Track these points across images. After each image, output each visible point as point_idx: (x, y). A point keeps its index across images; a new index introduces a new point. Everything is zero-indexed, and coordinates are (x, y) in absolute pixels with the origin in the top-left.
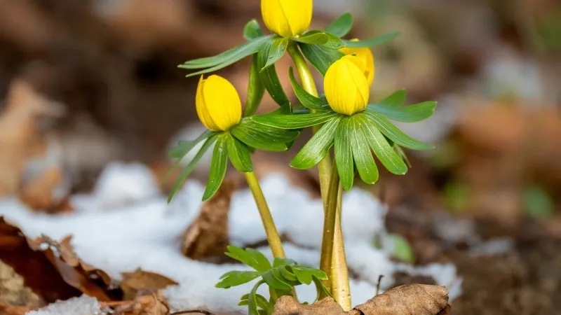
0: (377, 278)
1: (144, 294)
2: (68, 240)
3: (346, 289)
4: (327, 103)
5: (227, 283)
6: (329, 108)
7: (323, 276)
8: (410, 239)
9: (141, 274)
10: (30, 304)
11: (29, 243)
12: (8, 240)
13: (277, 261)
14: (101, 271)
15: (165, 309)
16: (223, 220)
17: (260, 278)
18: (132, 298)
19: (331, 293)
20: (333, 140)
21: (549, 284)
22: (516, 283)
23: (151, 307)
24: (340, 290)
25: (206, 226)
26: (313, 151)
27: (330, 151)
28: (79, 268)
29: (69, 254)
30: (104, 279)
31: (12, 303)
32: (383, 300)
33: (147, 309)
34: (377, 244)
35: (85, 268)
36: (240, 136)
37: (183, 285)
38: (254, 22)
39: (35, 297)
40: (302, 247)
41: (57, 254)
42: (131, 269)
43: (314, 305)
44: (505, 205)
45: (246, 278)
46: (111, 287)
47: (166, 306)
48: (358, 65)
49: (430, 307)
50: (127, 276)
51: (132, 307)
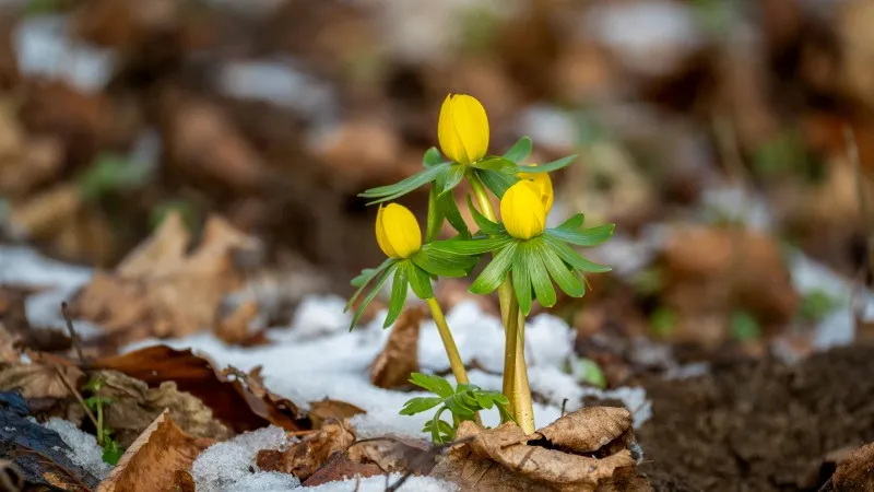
0: (561, 402)
1: (330, 423)
2: (257, 371)
3: (529, 412)
4: (503, 228)
5: (410, 410)
6: (506, 233)
7: (505, 400)
8: (601, 364)
9: (329, 403)
10: (219, 436)
11: (217, 375)
12: (197, 373)
13: (460, 386)
14: (289, 401)
15: (351, 438)
16: (412, 348)
17: (443, 404)
18: (319, 428)
19: (515, 418)
20: (511, 266)
21: (745, 406)
22: (710, 405)
23: (337, 436)
24: (523, 413)
25: (394, 354)
26: (492, 275)
27: (509, 274)
28: (267, 398)
29: (256, 385)
30: (292, 409)
31: (200, 434)
32: (565, 423)
33: (334, 437)
34: (567, 369)
35: (273, 398)
36: (420, 263)
37: (370, 413)
38: (434, 149)
39: (224, 428)
40: (489, 373)
41: (245, 386)
42: (319, 399)
43: (497, 430)
44: (710, 330)
45: (429, 404)
46: (299, 417)
47: (352, 434)
48: (536, 190)
49: (612, 429)
50: (314, 405)
51: (318, 436)
